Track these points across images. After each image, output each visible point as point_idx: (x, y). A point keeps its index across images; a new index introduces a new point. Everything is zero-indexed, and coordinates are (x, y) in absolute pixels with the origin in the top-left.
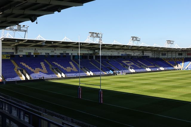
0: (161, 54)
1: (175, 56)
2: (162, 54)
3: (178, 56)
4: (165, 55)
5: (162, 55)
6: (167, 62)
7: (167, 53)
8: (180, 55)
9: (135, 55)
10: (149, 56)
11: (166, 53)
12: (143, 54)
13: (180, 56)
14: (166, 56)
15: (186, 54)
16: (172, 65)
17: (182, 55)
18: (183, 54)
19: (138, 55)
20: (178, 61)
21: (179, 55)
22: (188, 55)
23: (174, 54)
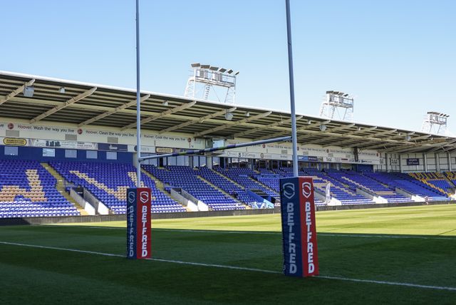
0: (404, 162)
1: (446, 167)
2: (408, 160)
3: (455, 167)
4: (416, 162)
5: (408, 165)
6: (425, 182)
7: (424, 158)
9: (333, 161)
10: (372, 166)
11: (419, 156)
12: (356, 159)
14: (420, 168)
16: (441, 190)
19: (341, 162)
23: (445, 161)
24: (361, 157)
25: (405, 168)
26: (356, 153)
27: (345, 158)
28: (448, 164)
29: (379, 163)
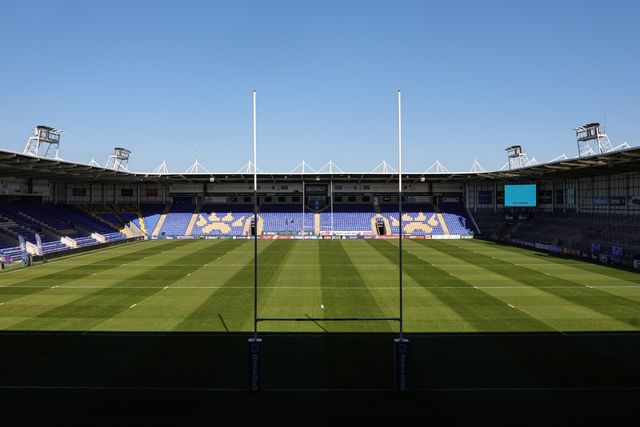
0: (70, 192)
1: (111, 199)
2: (74, 190)
3: (121, 198)
4: (83, 193)
5: (74, 195)
6: (93, 215)
7: (91, 189)
8: (127, 195)
9: (7, 193)
10: (41, 197)
12: (30, 190)
13: (127, 199)
14: (86, 199)
15: (144, 193)
16: (111, 225)
17: (131, 195)
18: (135, 193)
19: (14, 193)
20: (124, 212)
21: (123, 195)
22: (148, 195)
23: (111, 193)
24: (35, 188)
25: (71, 199)
26: (30, 184)
27: (18, 189)
28: (114, 196)
29: (49, 194)
